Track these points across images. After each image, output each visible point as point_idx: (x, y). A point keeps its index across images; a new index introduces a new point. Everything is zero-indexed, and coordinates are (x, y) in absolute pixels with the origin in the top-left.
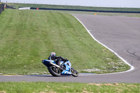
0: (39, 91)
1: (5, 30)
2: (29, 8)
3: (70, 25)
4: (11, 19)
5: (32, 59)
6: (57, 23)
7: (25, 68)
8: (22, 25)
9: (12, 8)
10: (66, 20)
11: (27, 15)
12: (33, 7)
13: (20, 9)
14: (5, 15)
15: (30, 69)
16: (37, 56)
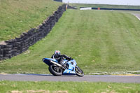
0: (101, 92)
1: (66, 30)
2: (90, 8)
3: (131, 25)
4: (73, 19)
5: (92, 59)
6: (118, 23)
7: (86, 68)
8: (83, 26)
9: (73, 8)
10: (128, 20)
11: (88, 16)
12: (95, 7)
13: (81, 9)
14: (67, 16)
15: (91, 69)
16: (98, 56)
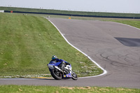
2: (3, 11)
3: (44, 29)
5: (5, 62)
6: (31, 26)
10: (40, 23)
15: (2, 72)
16: (10, 59)
